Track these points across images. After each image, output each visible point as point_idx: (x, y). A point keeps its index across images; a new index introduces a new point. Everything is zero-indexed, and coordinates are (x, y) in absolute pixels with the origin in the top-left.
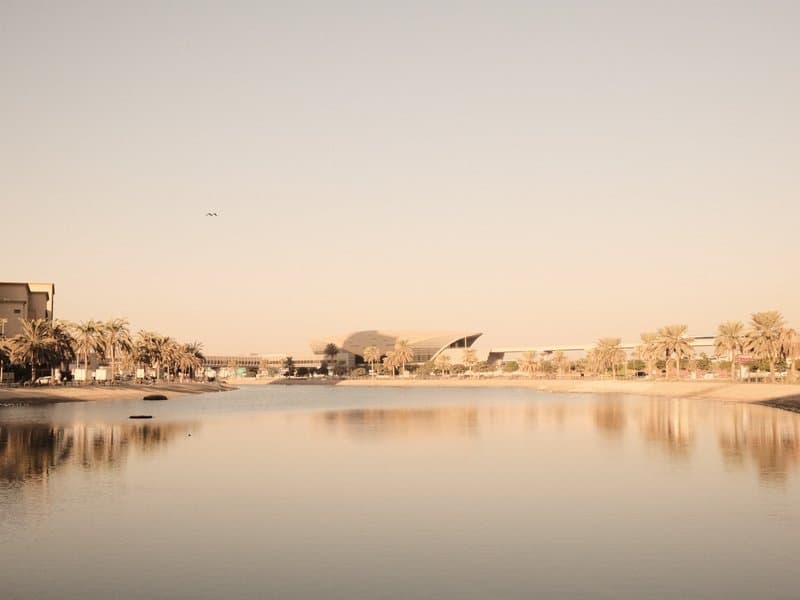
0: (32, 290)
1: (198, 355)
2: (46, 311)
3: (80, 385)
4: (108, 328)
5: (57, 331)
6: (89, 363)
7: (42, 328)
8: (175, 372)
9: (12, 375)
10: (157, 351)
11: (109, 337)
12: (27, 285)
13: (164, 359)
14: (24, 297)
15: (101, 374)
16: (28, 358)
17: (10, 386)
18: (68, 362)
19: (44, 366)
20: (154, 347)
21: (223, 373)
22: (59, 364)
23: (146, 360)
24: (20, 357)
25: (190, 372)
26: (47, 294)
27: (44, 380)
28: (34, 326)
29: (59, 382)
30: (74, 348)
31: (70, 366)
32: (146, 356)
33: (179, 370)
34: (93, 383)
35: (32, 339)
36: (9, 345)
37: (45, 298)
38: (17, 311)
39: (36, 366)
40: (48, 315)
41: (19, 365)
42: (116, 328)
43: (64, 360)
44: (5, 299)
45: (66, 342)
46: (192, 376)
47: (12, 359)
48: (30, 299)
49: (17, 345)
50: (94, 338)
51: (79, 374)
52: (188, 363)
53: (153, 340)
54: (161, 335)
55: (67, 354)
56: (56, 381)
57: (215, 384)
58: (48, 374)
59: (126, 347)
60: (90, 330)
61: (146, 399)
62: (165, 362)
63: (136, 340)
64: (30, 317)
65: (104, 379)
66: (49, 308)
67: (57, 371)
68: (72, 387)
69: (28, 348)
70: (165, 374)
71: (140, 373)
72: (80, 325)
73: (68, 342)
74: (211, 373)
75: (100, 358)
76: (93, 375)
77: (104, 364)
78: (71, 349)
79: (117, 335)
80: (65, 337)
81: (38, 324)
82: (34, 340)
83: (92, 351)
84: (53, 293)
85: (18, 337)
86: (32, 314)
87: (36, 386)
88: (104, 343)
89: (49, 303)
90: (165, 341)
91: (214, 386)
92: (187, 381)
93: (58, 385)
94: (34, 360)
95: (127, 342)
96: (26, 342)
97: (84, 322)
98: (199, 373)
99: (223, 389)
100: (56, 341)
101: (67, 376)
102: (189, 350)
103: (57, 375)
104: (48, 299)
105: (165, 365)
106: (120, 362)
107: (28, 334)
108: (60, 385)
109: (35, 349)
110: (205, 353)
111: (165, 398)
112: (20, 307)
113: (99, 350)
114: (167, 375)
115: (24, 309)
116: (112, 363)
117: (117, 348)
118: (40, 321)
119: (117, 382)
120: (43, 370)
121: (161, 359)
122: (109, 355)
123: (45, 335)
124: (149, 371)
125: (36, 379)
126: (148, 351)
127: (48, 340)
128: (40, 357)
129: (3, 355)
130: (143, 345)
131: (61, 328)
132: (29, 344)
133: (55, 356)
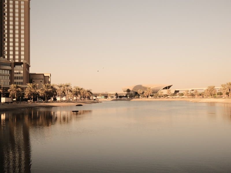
0: (45, 75)
1: (91, 93)
2: (49, 81)
3: (58, 102)
4: (66, 86)
5: (52, 87)
6: (61, 96)
7: (48, 86)
10: (79, 92)
11: (66, 88)
12: (43, 74)
14: (43, 77)
15: (64, 99)
16: (45, 95)
17: (40, 102)
19: (49, 96)
20: (78, 91)
21: (98, 97)
22: (53, 96)
23: (76, 94)
24: (42, 94)
25: (89, 98)
26: (49, 76)
27: (49, 101)
28: (46, 86)
30: (57, 91)
31: (56, 96)
33: (86, 97)
34: (62, 101)
35: (45, 89)
36: (39, 91)
37: (48, 77)
38: (41, 82)
40: (49, 82)
41: (42, 97)
42: (67, 86)
43: (54, 95)
44: (38, 78)
45: (54, 90)
46: (89, 99)
47: (40, 95)
48: (44, 78)
49: (41, 91)
50: (62, 89)
51: (58, 99)
52: (88, 95)
53: (78, 89)
54: (80, 87)
55: (55, 93)
56: (52, 101)
57: (96, 101)
58: (50, 99)
59: (71, 91)
60: (61, 86)
61: (77, 105)
63: (73, 89)
64: (44, 83)
66: (49, 80)
67: (52, 98)
68: (56, 102)
69: (44, 92)
71: (75, 98)
72: (58, 85)
73: (55, 90)
74: (94, 98)
75: (64, 94)
76: (62, 99)
77: (65, 95)
78: (56, 92)
79: (68, 88)
80: (54, 89)
81: (47, 85)
82: (46, 89)
83: (61, 92)
84: (51, 76)
85: (41, 89)
86: (45, 82)
87: (47, 102)
88: (65, 90)
89: (49, 79)
90: (82, 89)
91: (95, 102)
94: (46, 95)
95: (71, 89)
97: (59, 84)
98: (91, 98)
99: (98, 102)
100: (51, 90)
101: (55, 99)
102: (88, 91)
103: (52, 99)
104: (49, 78)
105: (82, 96)
106: (69, 95)
107: (44, 88)
109: (46, 92)
110: (93, 92)
111: (82, 105)
112: (42, 80)
113: (63, 92)
114: (82, 98)
115: (43, 81)
116: (67, 95)
117: (68, 91)
119: (68, 101)
120: (48, 98)
121: (81, 94)
122: (66, 93)
123: (49, 88)
124: (77, 97)
125: (47, 100)
126: (77, 92)
127: (50, 90)
128: (47, 94)
129: (38, 94)
130: (76, 90)
131: (53, 86)
132: (45, 91)
133: (51, 94)
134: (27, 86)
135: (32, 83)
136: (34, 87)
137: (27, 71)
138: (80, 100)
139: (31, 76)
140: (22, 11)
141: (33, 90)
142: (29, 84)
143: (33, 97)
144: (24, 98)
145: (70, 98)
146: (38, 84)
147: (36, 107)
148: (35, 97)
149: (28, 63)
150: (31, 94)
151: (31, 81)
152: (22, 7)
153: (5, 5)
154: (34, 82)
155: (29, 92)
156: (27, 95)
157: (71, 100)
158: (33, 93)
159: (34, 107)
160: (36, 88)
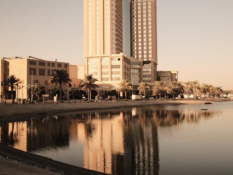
0: (172, 73)
1: (221, 90)
2: (176, 79)
3: (186, 99)
4: (193, 83)
6: (188, 93)
7: (175, 84)
8: (214, 96)
9: (168, 97)
10: (208, 89)
11: (193, 86)
12: (170, 72)
13: (210, 91)
14: (170, 75)
15: (192, 96)
16: (172, 92)
17: (167, 100)
18: (182, 93)
19: (176, 94)
21: (229, 95)
22: (180, 93)
23: (205, 92)
24: (170, 92)
25: (218, 95)
26: (176, 74)
27: (176, 98)
28: (173, 83)
29: (180, 99)
30: (184, 89)
32: (205, 91)
33: (215, 95)
34: (190, 99)
36: (167, 89)
38: (168, 79)
39: (174, 94)
40: (176, 80)
41: (169, 94)
42: (195, 83)
44: (165, 76)
45: (182, 88)
46: (219, 97)
47: (168, 92)
48: (171, 76)
49: (169, 89)
50: (189, 86)
51: (186, 96)
52: (218, 92)
53: (207, 86)
54: (209, 84)
55: (182, 91)
56: (179, 98)
57: (227, 99)
58: (177, 96)
59: (199, 88)
60: (188, 84)
61: (205, 104)
62: (211, 92)
63: (201, 86)
65: (193, 98)
66: (177, 78)
67: (179, 95)
68: (184, 100)
70: (211, 96)
71: (203, 96)
72: (185, 82)
73: (182, 87)
74: (225, 96)
75: (191, 91)
76: (190, 96)
77: (192, 93)
78: (183, 89)
79: (196, 85)
80: (181, 86)
81: (174, 83)
82: (173, 87)
83: (189, 90)
84: (178, 73)
85: (169, 86)
86: (172, 80)
87: (174, 100)
88: (192, 87)
89: (177, 76)
90: (211, 86)
91: (226, 100)
92: (218, 98)
93: (180, 100)
94: (173, 93)
96: (171, 88)
97: (187, 81)
98: (221, 96)
99: (229, 100)
100: (179, 87)
101: (182, 97)
102: (218, 88)
103: (180, 97)
104: (176, 75)
105: (211, 93)
106: (197, 93)
107: (171, 85)
108: (181, 100)
109: (174, 90)
110: (223, 89)
111: (211, 103)
112: (169, 78)
113: (191, 90)
115: (170, 78)
116: (195, 93)
117: (196, 89)
118: (174, 82)
119: (197, 98)
120: (176, 95)
121: (209, 92)
122: (194, 90)
123: (176, 86)
124: (206, 95)
125: (174, 98)
126: (205, 89)
127: (177, 87)
128: (175, 92)
129: (165, 92)
130: (204, 88)
131: (180, 83)
132: (172, 88)
133: (179, 91)
134: (155, 83)
135: (159, 81)
136: (162, 84)
137: (154, 69)
138: (209, 98)
139: (158, 74)
140: (150, 11)
141: (161, 88)
142: (157, 82)
143: (161, 94)
144: (152, 95)
145: (197, 96)
146: (165, 82)
147: (164, 104)
148: (163, 94)
149: (155, 62)
150: (159, 92)
151: (158, 79)
152: (150, 7)
153: (134, 8)
154: (161, 79)
155: (156, 90)
156: (155, 92)
157: (199, 98)
158: (161, 91)
159: (162, 104)
160: (163, 86)
